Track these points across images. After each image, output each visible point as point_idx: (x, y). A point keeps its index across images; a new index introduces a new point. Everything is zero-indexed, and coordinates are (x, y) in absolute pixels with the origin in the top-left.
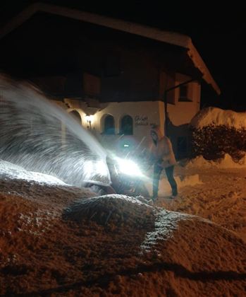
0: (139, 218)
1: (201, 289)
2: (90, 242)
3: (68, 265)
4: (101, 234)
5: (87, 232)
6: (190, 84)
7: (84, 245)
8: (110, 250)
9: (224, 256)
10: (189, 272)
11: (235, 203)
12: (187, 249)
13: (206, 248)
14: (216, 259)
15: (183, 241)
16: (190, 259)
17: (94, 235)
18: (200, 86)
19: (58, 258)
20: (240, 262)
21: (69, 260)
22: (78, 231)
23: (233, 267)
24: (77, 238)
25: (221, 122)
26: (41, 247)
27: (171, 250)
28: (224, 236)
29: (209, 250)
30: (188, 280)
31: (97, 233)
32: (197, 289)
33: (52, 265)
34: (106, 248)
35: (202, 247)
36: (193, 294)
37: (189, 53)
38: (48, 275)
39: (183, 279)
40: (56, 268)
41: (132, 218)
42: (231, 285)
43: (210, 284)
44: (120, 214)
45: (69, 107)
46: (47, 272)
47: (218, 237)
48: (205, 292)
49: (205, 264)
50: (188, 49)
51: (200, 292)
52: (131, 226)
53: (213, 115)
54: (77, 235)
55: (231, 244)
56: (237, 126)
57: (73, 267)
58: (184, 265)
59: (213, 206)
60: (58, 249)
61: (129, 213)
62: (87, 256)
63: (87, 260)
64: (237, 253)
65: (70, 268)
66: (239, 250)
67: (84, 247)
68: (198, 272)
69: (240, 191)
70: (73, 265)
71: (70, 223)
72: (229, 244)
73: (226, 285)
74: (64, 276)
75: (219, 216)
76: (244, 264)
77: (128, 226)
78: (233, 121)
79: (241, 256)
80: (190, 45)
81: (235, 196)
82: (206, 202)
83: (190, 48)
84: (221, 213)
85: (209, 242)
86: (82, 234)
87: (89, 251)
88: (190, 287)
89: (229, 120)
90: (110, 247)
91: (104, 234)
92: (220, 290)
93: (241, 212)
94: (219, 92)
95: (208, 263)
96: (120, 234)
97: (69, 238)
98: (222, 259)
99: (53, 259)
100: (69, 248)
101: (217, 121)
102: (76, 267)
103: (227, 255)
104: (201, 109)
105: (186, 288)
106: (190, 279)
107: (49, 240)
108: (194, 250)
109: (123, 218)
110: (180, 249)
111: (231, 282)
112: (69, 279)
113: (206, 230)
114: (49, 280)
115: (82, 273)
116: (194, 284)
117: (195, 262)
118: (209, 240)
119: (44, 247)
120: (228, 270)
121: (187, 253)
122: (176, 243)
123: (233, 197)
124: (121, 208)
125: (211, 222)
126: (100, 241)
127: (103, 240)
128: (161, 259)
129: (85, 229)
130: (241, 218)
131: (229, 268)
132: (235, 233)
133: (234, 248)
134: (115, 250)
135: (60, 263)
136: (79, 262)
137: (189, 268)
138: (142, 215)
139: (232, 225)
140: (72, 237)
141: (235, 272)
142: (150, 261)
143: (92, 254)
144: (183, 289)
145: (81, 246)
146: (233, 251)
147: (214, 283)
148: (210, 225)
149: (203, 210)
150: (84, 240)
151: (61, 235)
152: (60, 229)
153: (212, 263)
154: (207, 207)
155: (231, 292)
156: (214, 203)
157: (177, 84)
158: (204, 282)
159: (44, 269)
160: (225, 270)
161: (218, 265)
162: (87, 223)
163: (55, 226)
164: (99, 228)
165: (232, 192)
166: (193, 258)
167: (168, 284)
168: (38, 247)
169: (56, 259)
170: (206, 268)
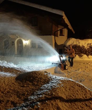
0: (46, 80)
1: (69, 106)
2: (27, 89)
3: (18, 99)
4: (31, 86)
5: (25, 85)
6: (64, 29)
7: (24, 90)
9: (78, 93)
10: (65, 99)
11: (80, 73)
12: (64, 90)
13: (71, 90)
14: (75, 94)
15: (62, 87)
16: (65, 94)
17: (28, 86)
18: (67, 30)
19: (14, 96)
20: (84, 95)
21: (18, 97)
22: (22, 85)
23: (81, 97)
24: (21, 88)
25: (75, 44)
26: (7, 92)
27: (58, 91)
28: (77, 85)
29: (72, 91)
30: (65, 103)
31: (29, 86)
32: (68, 106)
33: (11, 99)
34: (33, 91)
35: (69, 90)
36: (67, 108)
37: (63, 18)
39: (63, 103)
40: (13, 101)
41: (43, 79)
42: (81, 104)
43: (73, 104)
46: (9, 102)
47: (75, 86)
48: (71, 107)
49: (71, 96)
50: (63, 16)
51: (69, 107)
52: (43, 83)
53: (72, 40)
55: (80, 88)
56: (81, 45)
57: (20, 100)
58: (63, 97)
59: (72, 74)
60: (14, 93)
61: (42, 77)
63: (26, 97)
64: (82, 91)
65: (19, 100)
68: (68, 99)
69: (82, 68)
70: (20, 99)
71: (19, 82)
72: (79, 88)
73: (79, 104)
74: (16, 103)
75: (75, 78)
76: (85, 96)
77: (41, 82)
78: (79, 43)
79: (84, 92)
80: (63, 14)
84: (75, 76)
85: (72, 88)
86: (23, 86)
87: (26, 93)
88: (65, 105)
89: (78, 43)
91: (32, 86)
92: (77, 106)
93: (83, 76)
94: (74, 33)
95: (72, 96)
96: (38, 86)
97: (18, 88)
98: (77, 94)
99: (12, 97)
100: (18, 92)
103: (78, 92)
104: (68, 38)
105: (64, 106)
107: (10, 89)
108: (67, 91)
109: (39, 79)
110: (62, 91)
111: (80, 102)
112: (18, 105)
113: (71, 83)
114: (10, 105)
115: (23, 102)
116: (67, 104)
117: (67, 95)
118: (72, 87)
119: (8, 92)
120: (79, 98)
121: (64, 92)
122: (60, 88)
124: (38, 76)
125: (72, 80)
126: (31, 89)
127: (32, 88)
128: (54, 95)
129: (25, 84)
130: (83, 78)
131: (79, 97)
134: (36, 92)
135: (15, 98)
136: (22, 98)
138: (46, 78)
140: (19, 88)
141: (82, 99)
142: (50, 96)
143: (27, 94)
144: (63, 106)
145: (23, 91)
146: (81, 91)
147: (74, 103)
148: (72, 81)
149: (69, 76)
150: (24, 88)
151: (15, 87)
152: (15, 85)
153: (73, 96)
154: (70, 74)
155: (80, 106)
157: (59, 29)
158: (71, 103)
159: (8, 101)
160: (78, 98)
161: (76, 96)
162: (25, 82)
163: (13, 83)
164: (30, 84)
165: (79, 69)
166: (66, 94)
167: (57, 104)
169: (13, 97)
170: (71, 98)
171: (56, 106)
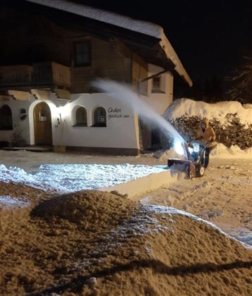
0: (115, 214)
1: (180, 285)
2: (62, 242)
3: (36, 269)
4: (74, 233)
5: (58, 232)
6: (162, 75)
7: (55, 246)
8: (84, 250)
9: (202, 248)
10: (167, 267)
11: (209, 193)
12: (164, 242)
13: (184, 240)
14: (194, 251)
15: (160, 235)
16: (168, 254)
17: (66, 234)
18: (172, 78)
19: (26, 263)
20: (218, 253)
21: (38, 263)
22: (48, 231)
23: (211, 259)
24: (47, 239)
25: (193, 114)
26: (7, 251)
27: (149, 245)
28: (201, 228)
29: (186, 243)
30: (167, 276)
31: (69, 232)
32: (176, 285)
33: (18, 271)
34: (79, 248)
35: (179, 240)
36: (172, 291)
37: (162, 44)
38: (14, 282)
39: (162, 276)
40: (23, 275)
41: (106, 214)
42: (210, 278)
43: (189, 278)
44: (94, 211)
45: (36, 98)
46: (13, 279)
47: (195, 229)
48: (184, 287)
49: (183, 258)
50: (160, 40)
51: (179, 287)
52: (106, 223)
53: (186, 106)
54: (48, 235)
55: (208, 235)
56: (209, 117)
57: (43, 271)
58: (162, 260)
59: (188, 197)
60: (27, 253)
61: (103, 208)
62: (59, 258)
63: (59, 263)
64: (214, 244)
65: (39, 273)
66: (216, 241)
67: (55, 249)
68: (177, 266)
69: (213, 180)
70: (43, 269)
71: (39, 223)
72: (205, 235)
73: (205, 278)
74: (33, 282)
75: (194, 207)
76: (221, 255)
77: (102, 222)
78: (205, 112)
79: (218, 246)
80: (162, 36)
81: (209, 186)
82: (180, 193)
83: (162, 38)
84: (196, 203)
85: (187, 234)
86: (53, 234)
87: (61, 253)
88: (169, 283)
89: (201, 112)
90: (84, 247)
91: (76, 233)
92: (199, 284)
93: (215, 202)
94: (191, 84)
95: (187, 257)
96: (94, 231)
97: (38, 239)
98: (200, 251)
99: (20, 264)
100: (38, 250)
101: (190, 112)
102: (46, 271)
103: (204, 246)
104: (174, 100)
105: (165, 285)
106: (168, 274)
107: (16, 243)
108: (172, 243)
109: (97, 214)
110: (158, 243)
111: (209, 274)
112: (38, 286)
113: (183, 222)
114: (15, 287)
115: (53, 277)
116: (172, 279)
117: (173, 256)
118: (187, 232)
119: (11, 251)
120: (206, 262)
121: (164, 247)
122: (153, 237)
123: (207, 187)
124: (95, 204)
125: (187, 214)
126: (72, 241)
127: (76, 239)
128: (138, 256)
129: (57, 228)
130: (215, 208)
131: (206, 260)
132: (211, 223)
133: (211, 239)
134: (89, 250)
135: (28, 268)
136: (50, 266)
137: (168, 263)
138: (117, 209)
139: (207, 215)
140: (42, 238)
141: (213, 264)
142: (127, 258)
143: (64, 255)
144: (162, 286)
145: (52, 247)
146: (211, 242)
147: (193, 277)
148: (187, 217)
149: (178, 202)
150: (55, 240)
151: (29, 237)
152: (28, 230)
153: (190, 256)
154: (182, 198)
155: (210, 285)
156: (189, 193)
157: (150, 75)
158: (182, 276)
159: (10, 276)
160: (203, 262)
161: (196, 257)
162: (58, 222)
163: (23, 227)
164: (71, 226)
165: (205, 183)
166: (171, 252)
167: (146, 282)
168: (4, 251)
169: (23, 264)
170: (184, 262)
171: (144, 285)
